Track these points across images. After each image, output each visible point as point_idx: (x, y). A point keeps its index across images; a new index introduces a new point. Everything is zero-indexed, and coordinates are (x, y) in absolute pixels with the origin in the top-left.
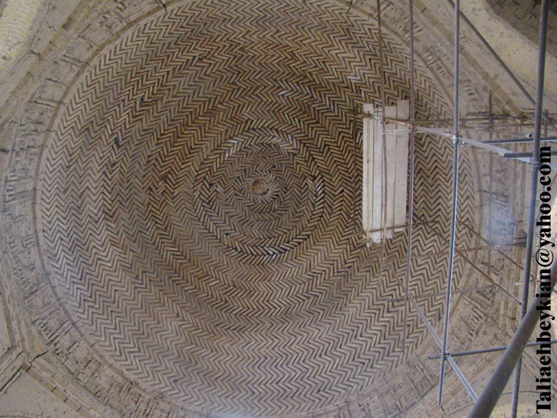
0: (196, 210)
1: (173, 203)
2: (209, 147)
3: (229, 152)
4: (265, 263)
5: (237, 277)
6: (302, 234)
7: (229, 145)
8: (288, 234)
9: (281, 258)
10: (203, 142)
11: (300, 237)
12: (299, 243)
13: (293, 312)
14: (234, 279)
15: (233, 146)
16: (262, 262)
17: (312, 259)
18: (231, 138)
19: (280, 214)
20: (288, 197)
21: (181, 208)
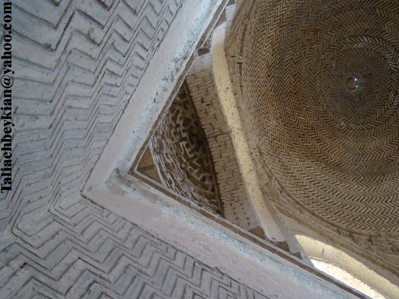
0: (316, 66)
1: (309, 51)
2: (351, 32)
3: (358, 45)
4: (336, 128)
5: (316, 125)
6: (368, 124)
7: (362, 40)
8: (358, 120)
9: (347, 131)
10: (350, 27)
11: (366, 125)
12: (363, 129)
13: (343, 167)
14: (314, 125)
15: (363, 42)
16: (334, 126)
17: (367, 143)
18: (366, 36)
19: (357, 106)
20: (368, 98)
21: (310, 58)
